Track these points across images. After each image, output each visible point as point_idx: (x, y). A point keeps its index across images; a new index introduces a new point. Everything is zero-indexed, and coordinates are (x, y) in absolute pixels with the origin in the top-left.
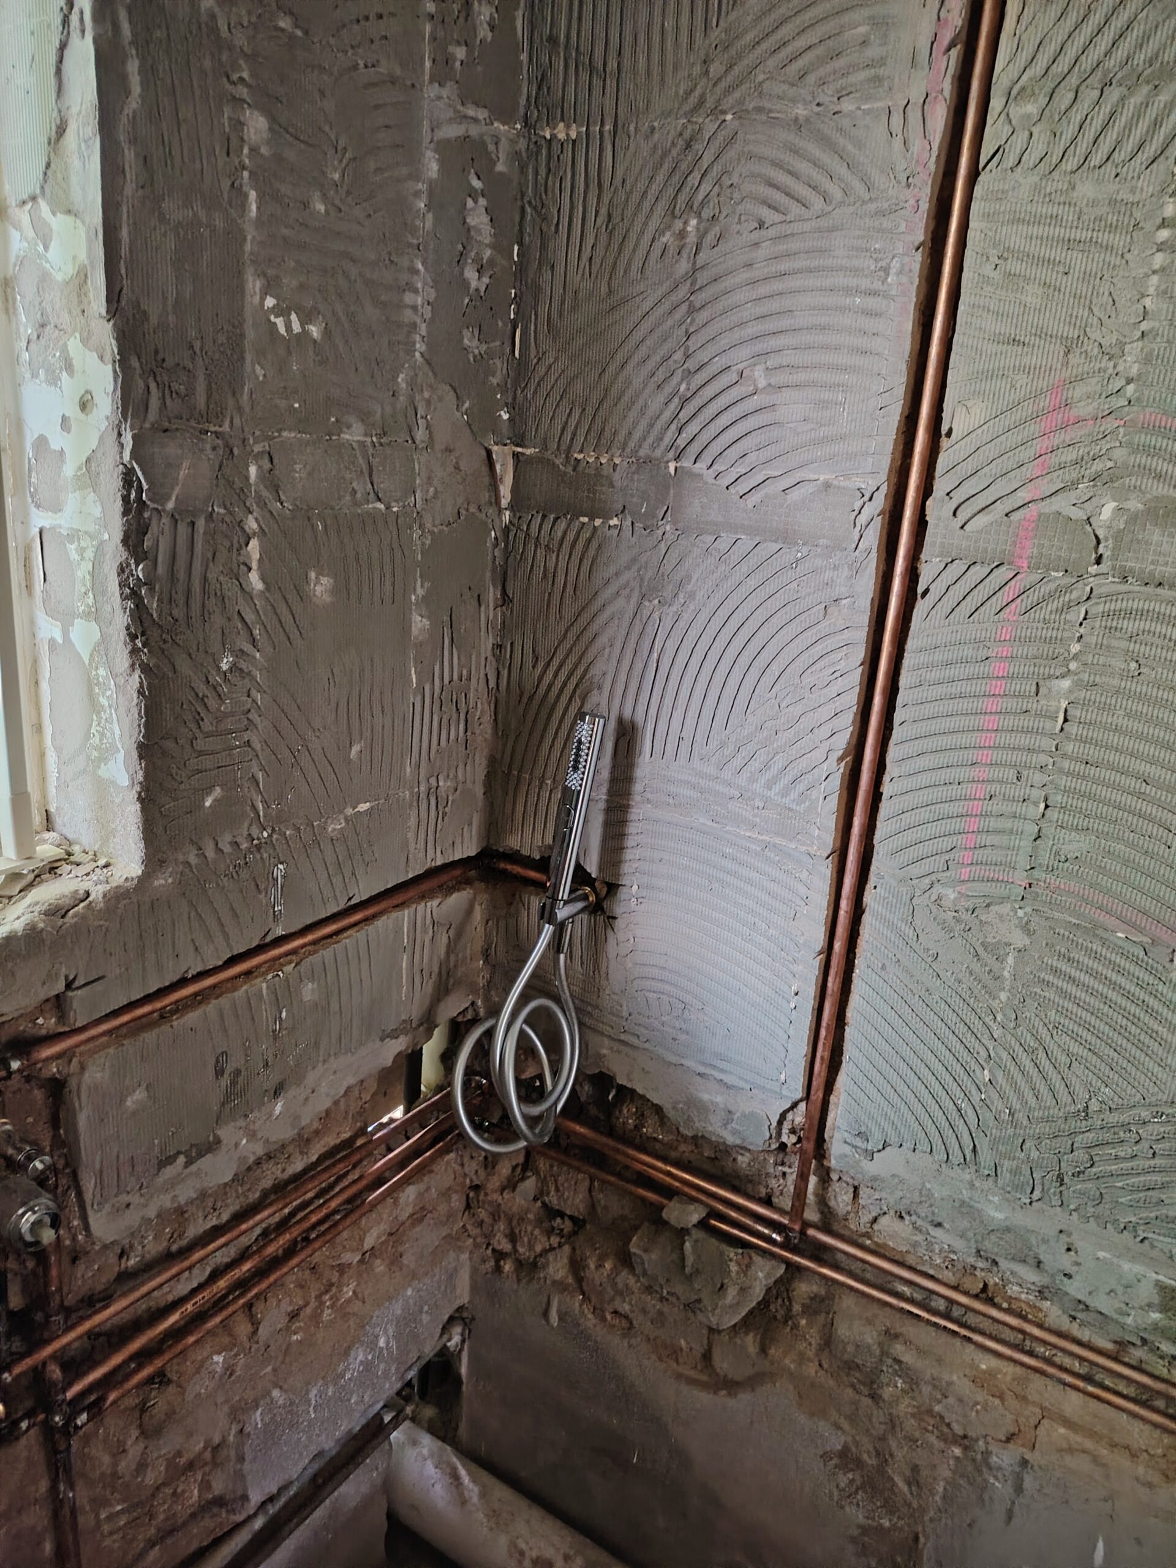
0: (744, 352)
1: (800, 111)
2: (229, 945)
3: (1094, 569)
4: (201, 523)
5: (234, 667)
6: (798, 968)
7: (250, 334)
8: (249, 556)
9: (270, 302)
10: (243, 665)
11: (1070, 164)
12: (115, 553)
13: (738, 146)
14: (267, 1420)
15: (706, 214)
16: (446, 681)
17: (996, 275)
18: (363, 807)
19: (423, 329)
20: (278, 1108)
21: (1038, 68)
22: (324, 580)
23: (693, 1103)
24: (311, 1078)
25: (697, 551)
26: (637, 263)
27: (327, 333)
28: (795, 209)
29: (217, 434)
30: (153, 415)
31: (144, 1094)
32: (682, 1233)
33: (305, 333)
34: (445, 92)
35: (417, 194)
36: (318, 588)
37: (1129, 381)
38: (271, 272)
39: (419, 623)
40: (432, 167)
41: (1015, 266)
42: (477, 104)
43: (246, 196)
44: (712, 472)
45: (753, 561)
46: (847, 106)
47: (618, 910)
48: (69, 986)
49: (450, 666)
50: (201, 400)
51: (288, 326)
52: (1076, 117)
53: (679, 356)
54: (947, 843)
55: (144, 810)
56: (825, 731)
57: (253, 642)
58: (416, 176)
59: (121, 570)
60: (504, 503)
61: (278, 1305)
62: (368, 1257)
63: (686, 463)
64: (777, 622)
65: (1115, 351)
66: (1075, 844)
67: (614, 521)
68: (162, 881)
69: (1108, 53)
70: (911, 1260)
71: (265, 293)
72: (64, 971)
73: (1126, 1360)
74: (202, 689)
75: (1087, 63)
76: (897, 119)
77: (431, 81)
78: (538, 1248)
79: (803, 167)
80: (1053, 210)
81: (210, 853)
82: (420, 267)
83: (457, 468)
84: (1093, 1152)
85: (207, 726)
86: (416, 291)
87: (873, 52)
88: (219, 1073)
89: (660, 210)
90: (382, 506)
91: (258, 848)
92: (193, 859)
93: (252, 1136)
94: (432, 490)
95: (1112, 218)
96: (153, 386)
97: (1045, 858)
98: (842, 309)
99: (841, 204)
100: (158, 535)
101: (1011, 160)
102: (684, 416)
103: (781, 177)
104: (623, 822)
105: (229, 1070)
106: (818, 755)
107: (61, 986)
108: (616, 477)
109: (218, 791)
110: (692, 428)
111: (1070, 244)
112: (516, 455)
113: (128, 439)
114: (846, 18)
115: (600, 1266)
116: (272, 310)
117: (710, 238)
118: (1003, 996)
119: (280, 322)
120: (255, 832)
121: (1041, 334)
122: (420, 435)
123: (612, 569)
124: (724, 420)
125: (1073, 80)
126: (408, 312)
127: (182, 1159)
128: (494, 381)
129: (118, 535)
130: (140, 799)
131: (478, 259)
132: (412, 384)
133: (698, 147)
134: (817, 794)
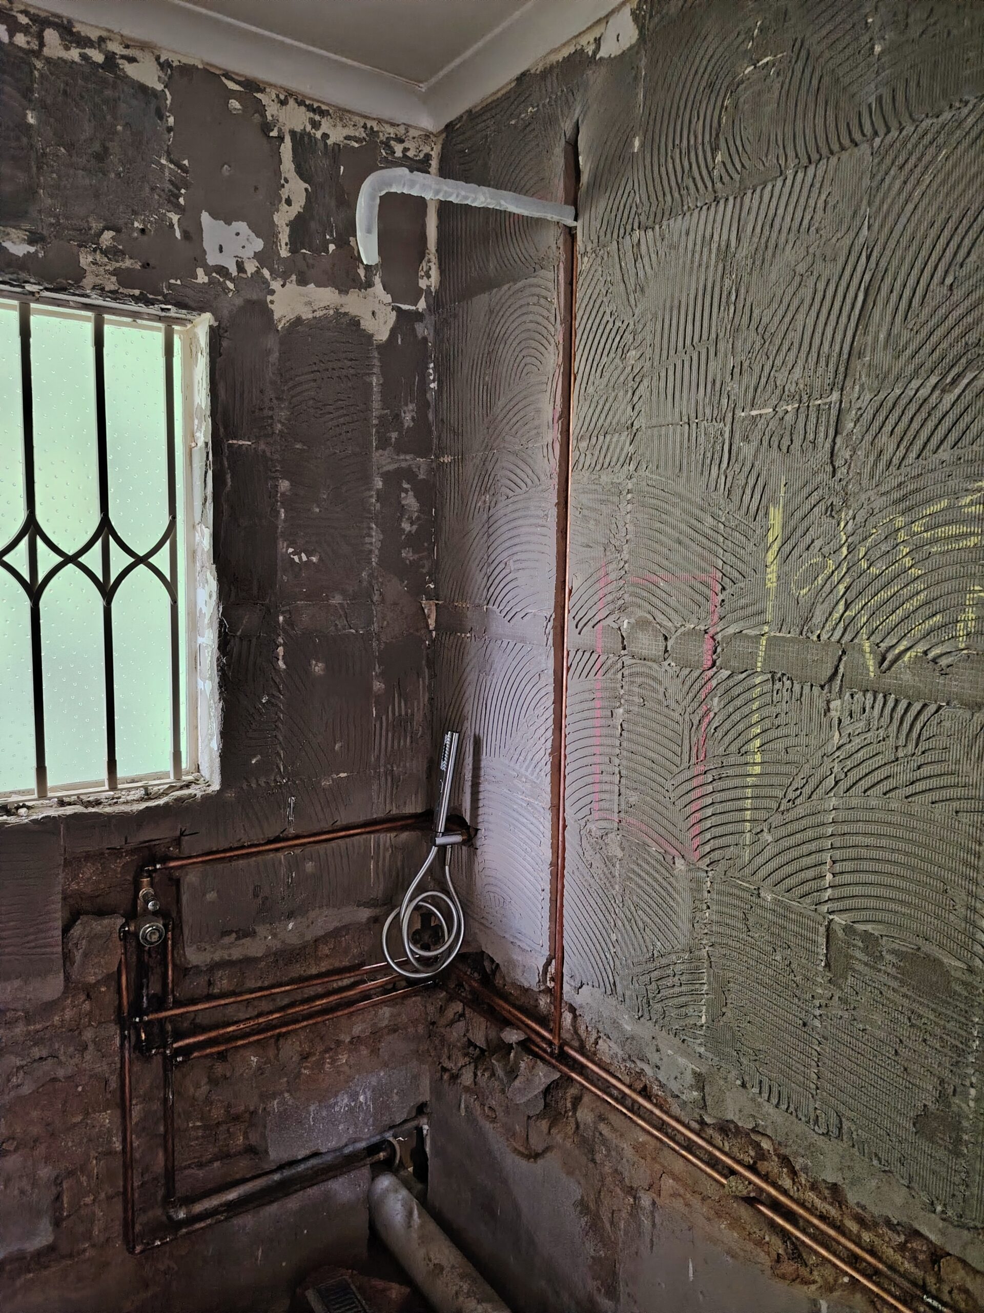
0: (505, 554)
1: (517, 448)
2: (263, 834)
3: (623, 652)
4: (254, 641)
5: (268, 702)
6: (543, 875)
7: (279, 563)
8: (278, 654)
9: (291, 550)
10: (273, 700)
11: (598, 468)
12: (216, 653)
13: (498, 463)
14: (281, 1109)
15: (491, 493)
16: (397, 714)
17: (580, 516)
18: (343, 775)
19: (377, 552)
20: (290, 926)
21: (585, 428)
22: (320, 665)
23: (512, 963)
24: (312, 914)
25: (496, 648)
26: (471, 517)
27: (321, 559)
28: (518, 490)
29: (262, 605)
30: (232, 599)
31: (216, 895)
32: (510, 1047)
33: (309, 561)
34: (386, 453)
35: (371, 496)
36: (317, 668)
37: (626, 562)
38: (291, 538)
39: (378, 686)
40: (379, 484)
41: (585, 512)
42: (406, 453)
43: (279, 512)
44: (498, 610)
45: (515, 652)
46: (530, 445)
47: (478, 843)
48: (182, 834)
49: (399, 707)
50: (255, 592)
51: (300, 558)
52: (598, 447)
53: (486, 557)
54: (587, 800)
55: (221, 761)
56: (543, 740)
57: (280, 691)
58: (370, 489)
59: (218, 659)
60: (431, 627)
61: (292, 1045)
62: (356, 1041)
63: (490, 606)
64: (524, 683)
65: (620, 549)
66: (634, 798)
67: (469, 635)
68: (230, 795)
69: (605, 421)
70: (612, 1069)
71: (288, 547)
72: (180, 826)
73: (704, 1135)
74: (252, 711)
75: (599, 424)
76: (545, 450)
77: (377, 449)
78: (460, 1065)
79: (518, 471)
80: (594, 487)
81: (254, 786)
82: (374, 526)
83: (402, 612)
84: (659, 983)
85: (254, 726)
86: (372, 536)
87: (536, 422)
88: (256, 896)
89: (477, 493)
90: (353, 631)
91: (280, 787)
92: (245, 787)
93: (275, 936)
94: (385, 623)
95: (613, 490)
96: (233, 588)
97: (623, 807)
98: (534, 534)
99: (532, 487)
100: (235, 645)
101: (580, 466)
102: (488, 585)
103: (513, 477)
104: (478, 792)
105: (261, 895)
106: (542, 752)
107: (178, 833)
108: (469, 613)
109: (259, 757)
110: (492, 590)
111: (602, 502)
112: (436, 604)
113: (221, 609)
114: (527, 409)
115: (483, 1075)
116: (292, 553)
117: (493, 504)
118: (617, 887)
119: (296, 558)
120: (278, 779)
121: (598, 543)
122: (375, 598)
123: (469, 657)
124: (501, 586)
125: (596, 432)
126: (368, 546)
127: (234, 935)
128: (425, 571)
129: (217, 646)
130: (220, 756)
131: (410, 518)
132: (371, 575)
133: (487, 463)
134: (543, 774)
